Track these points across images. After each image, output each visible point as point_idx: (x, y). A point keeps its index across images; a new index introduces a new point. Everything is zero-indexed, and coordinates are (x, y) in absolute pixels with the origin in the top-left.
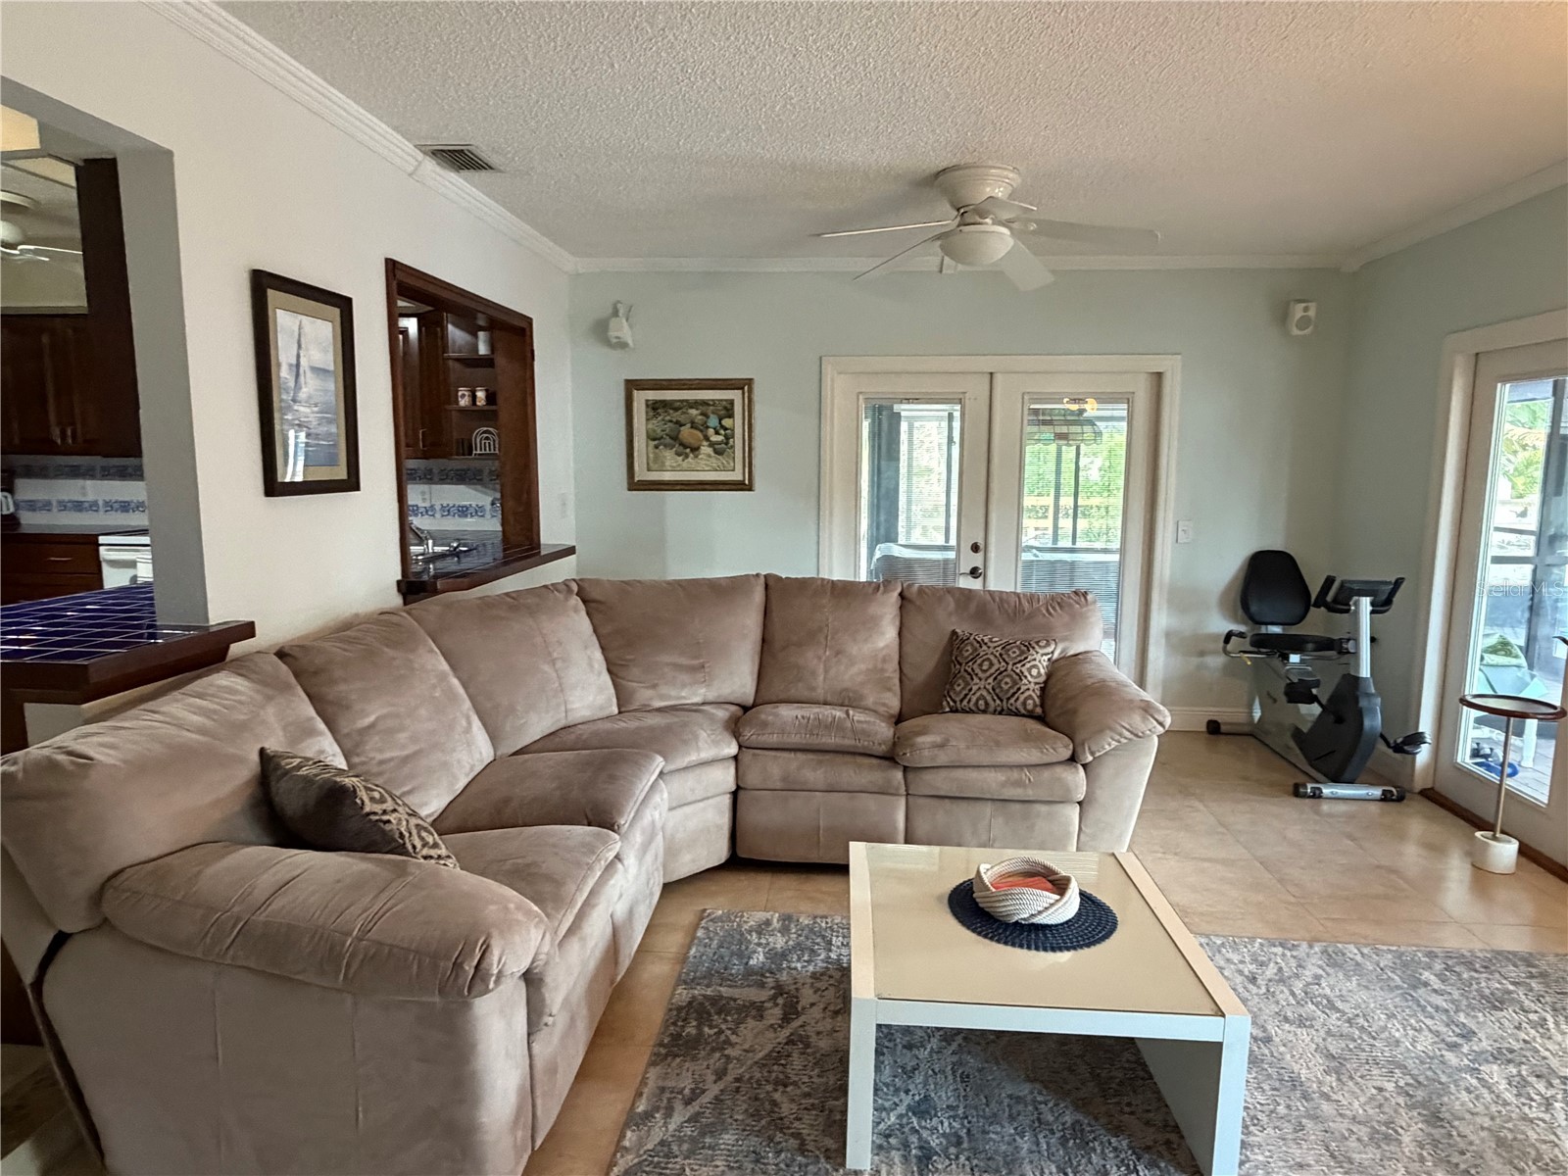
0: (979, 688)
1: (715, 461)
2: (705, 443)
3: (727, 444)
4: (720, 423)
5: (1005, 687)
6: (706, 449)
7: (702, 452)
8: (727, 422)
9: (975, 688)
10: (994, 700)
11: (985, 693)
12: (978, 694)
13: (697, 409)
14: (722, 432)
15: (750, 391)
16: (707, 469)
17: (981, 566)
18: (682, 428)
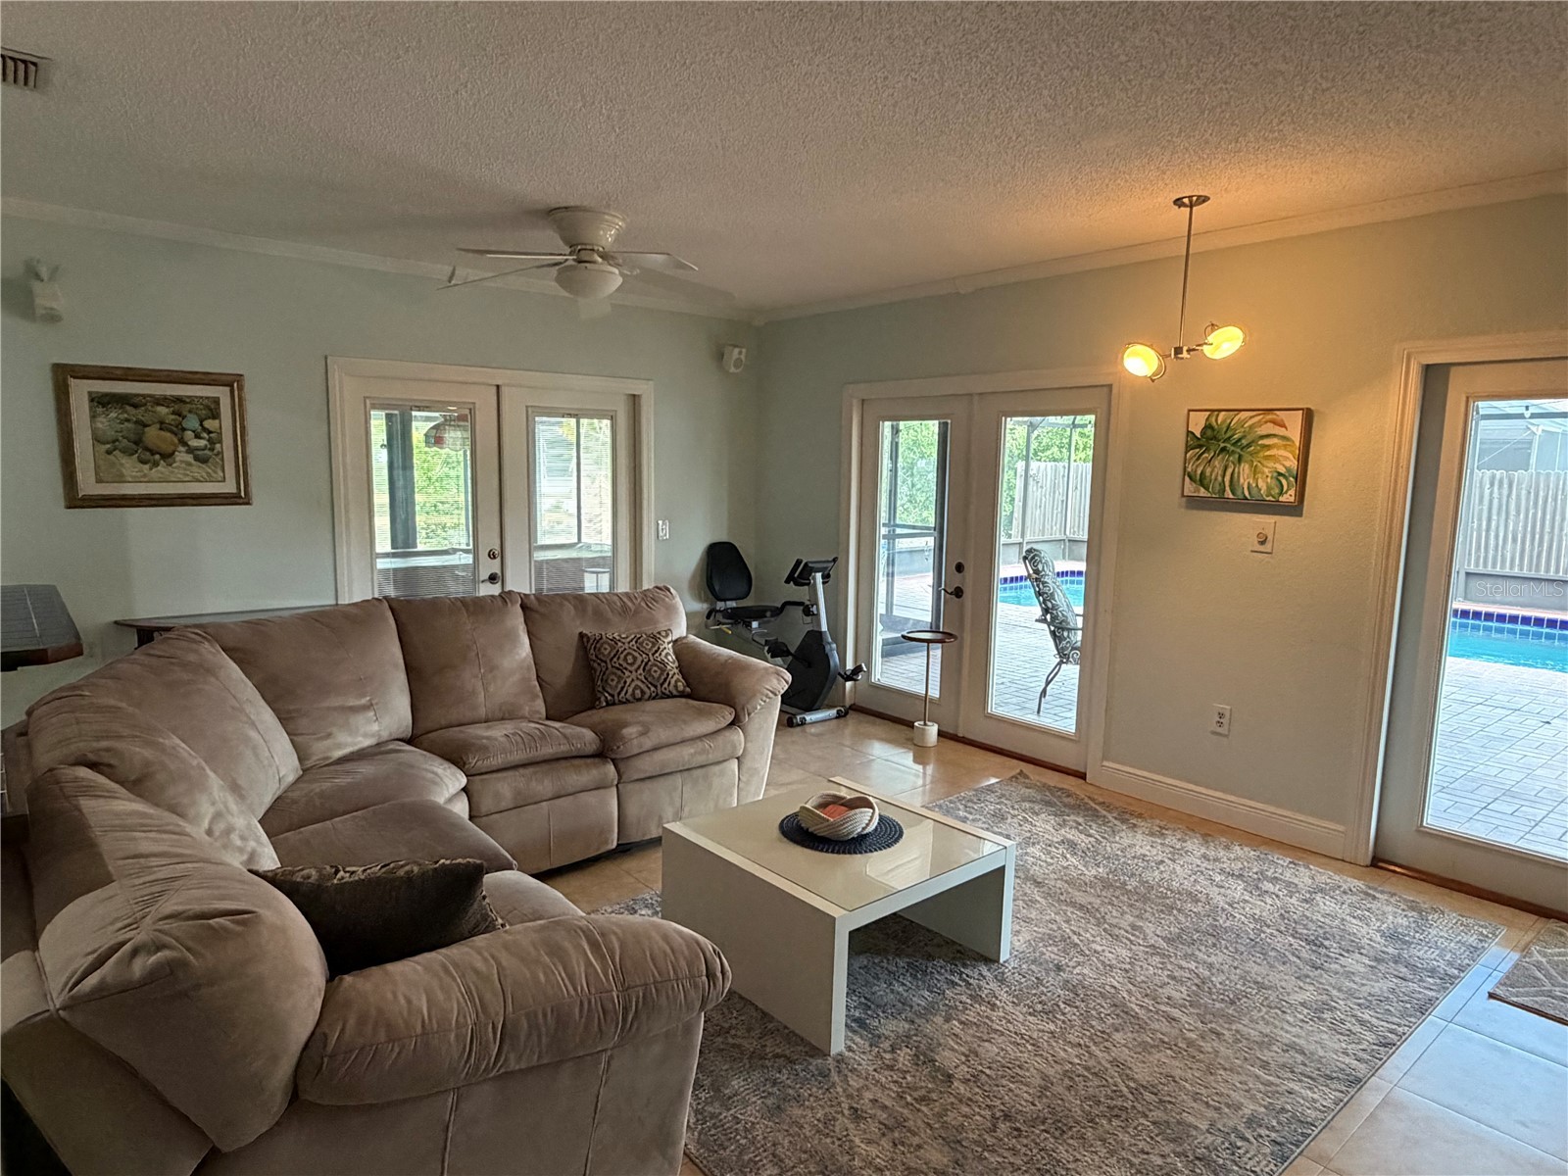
0: (633, 680)
1: (198, 470)
2: (181, 449)
3: (212, 449)
4: (201, 425)
5: (656, 675)
6: (182, 456)
7: (177, 459)
8: (209, 424)
9: (629, 681)
10: (649, 688)
11: (640, 684)
12: (633, 685)
13: (168, 407)
14: (205, 435)
15: (241, 388)
16: (187, 479)
17: (499, 572)
18: (147, 429)
